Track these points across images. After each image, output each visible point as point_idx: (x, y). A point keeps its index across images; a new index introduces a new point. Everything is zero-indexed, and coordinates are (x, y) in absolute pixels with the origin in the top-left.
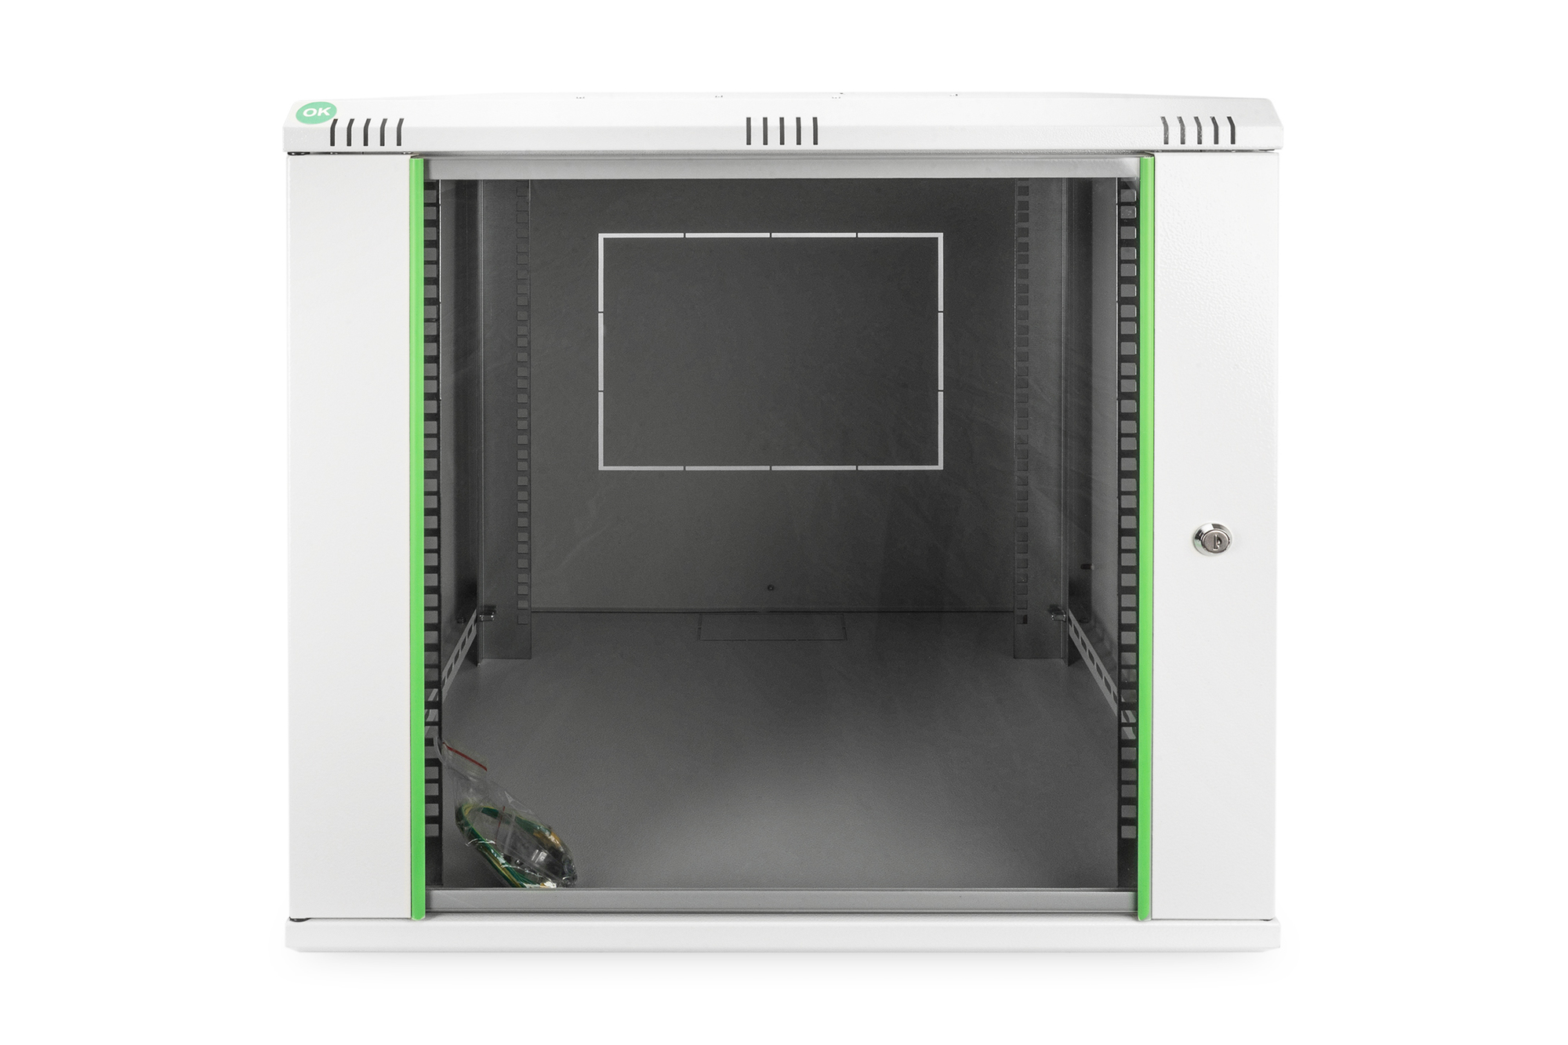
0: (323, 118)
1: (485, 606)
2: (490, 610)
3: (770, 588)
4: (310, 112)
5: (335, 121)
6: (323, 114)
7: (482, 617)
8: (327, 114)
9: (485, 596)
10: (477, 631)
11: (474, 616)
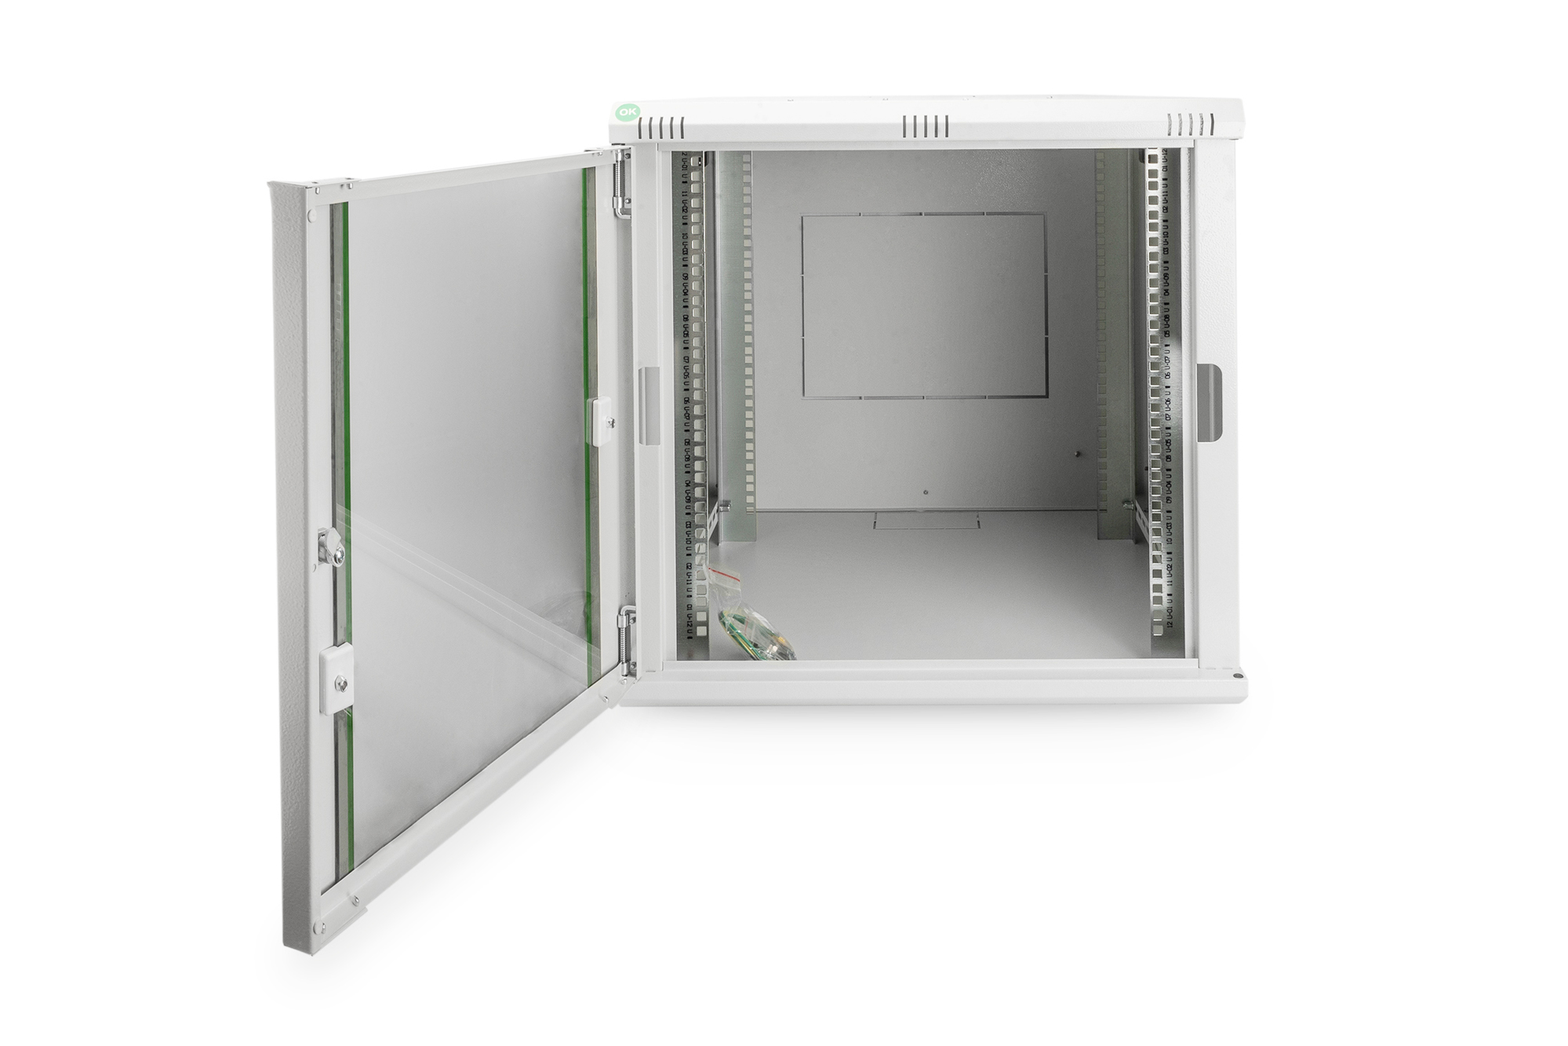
0: (632, 117)
1: (723, 501)
2: (726, 504)
3: (926, 492)
4: (624, 112)
5: (641, 119)
6: (632, 114)
7: (721, 508)
8: (635, 114)
9: (722, 495)
10: (718, 519)
11: (716, 508)
